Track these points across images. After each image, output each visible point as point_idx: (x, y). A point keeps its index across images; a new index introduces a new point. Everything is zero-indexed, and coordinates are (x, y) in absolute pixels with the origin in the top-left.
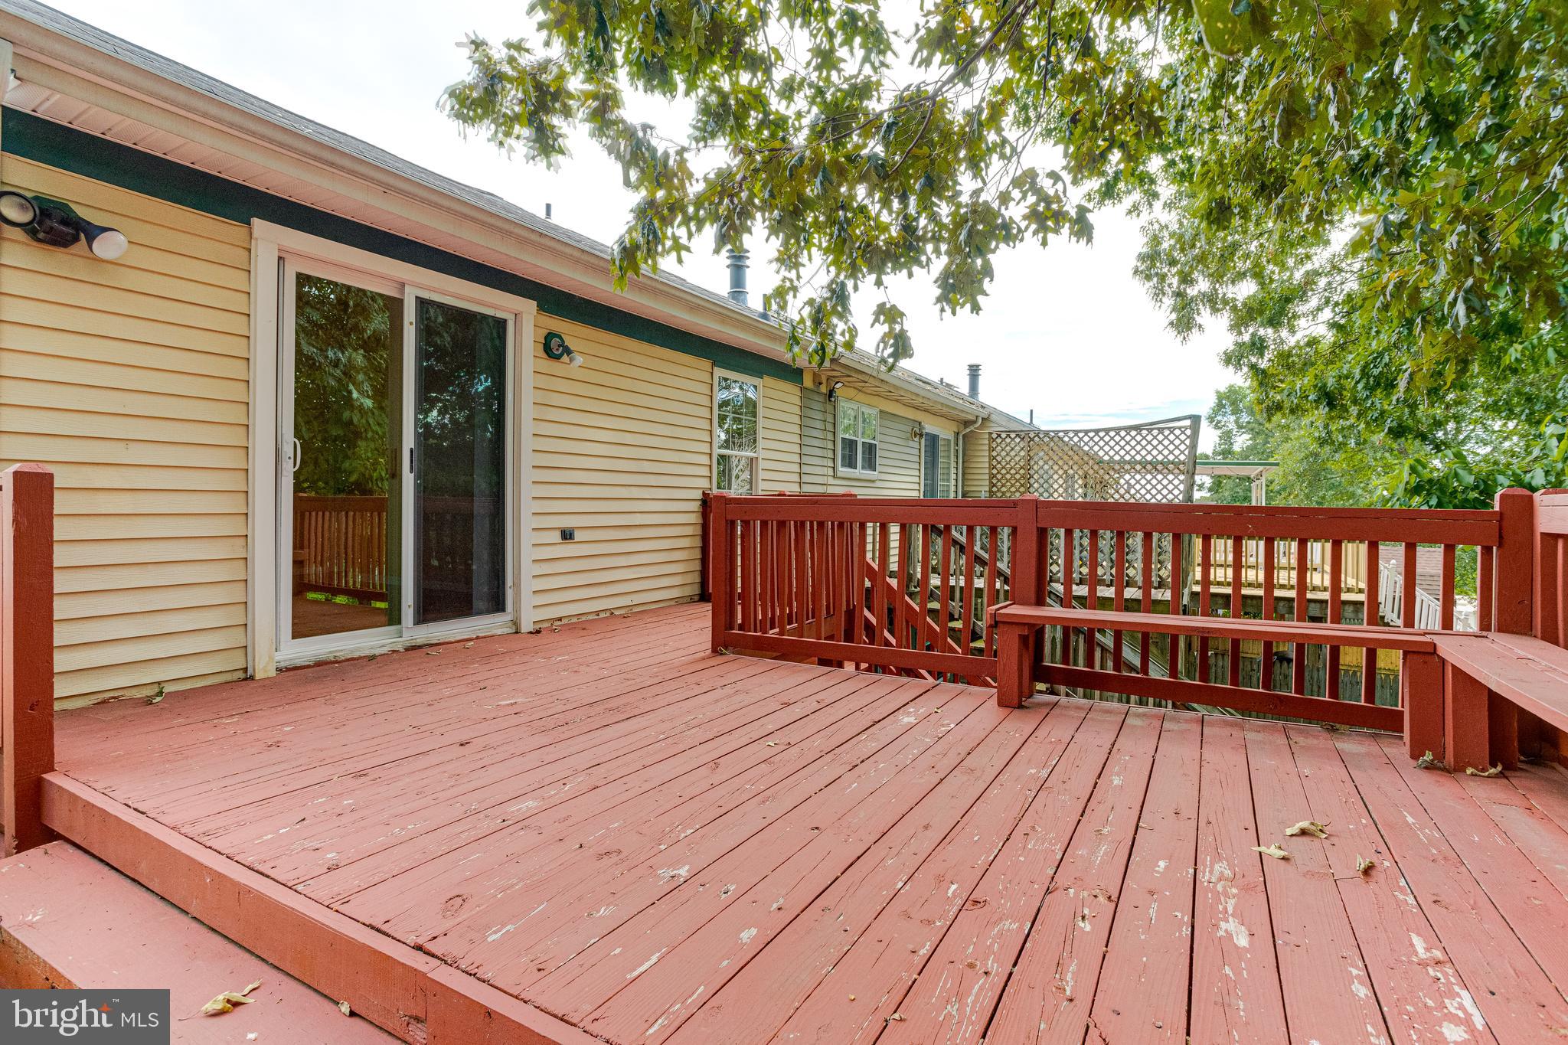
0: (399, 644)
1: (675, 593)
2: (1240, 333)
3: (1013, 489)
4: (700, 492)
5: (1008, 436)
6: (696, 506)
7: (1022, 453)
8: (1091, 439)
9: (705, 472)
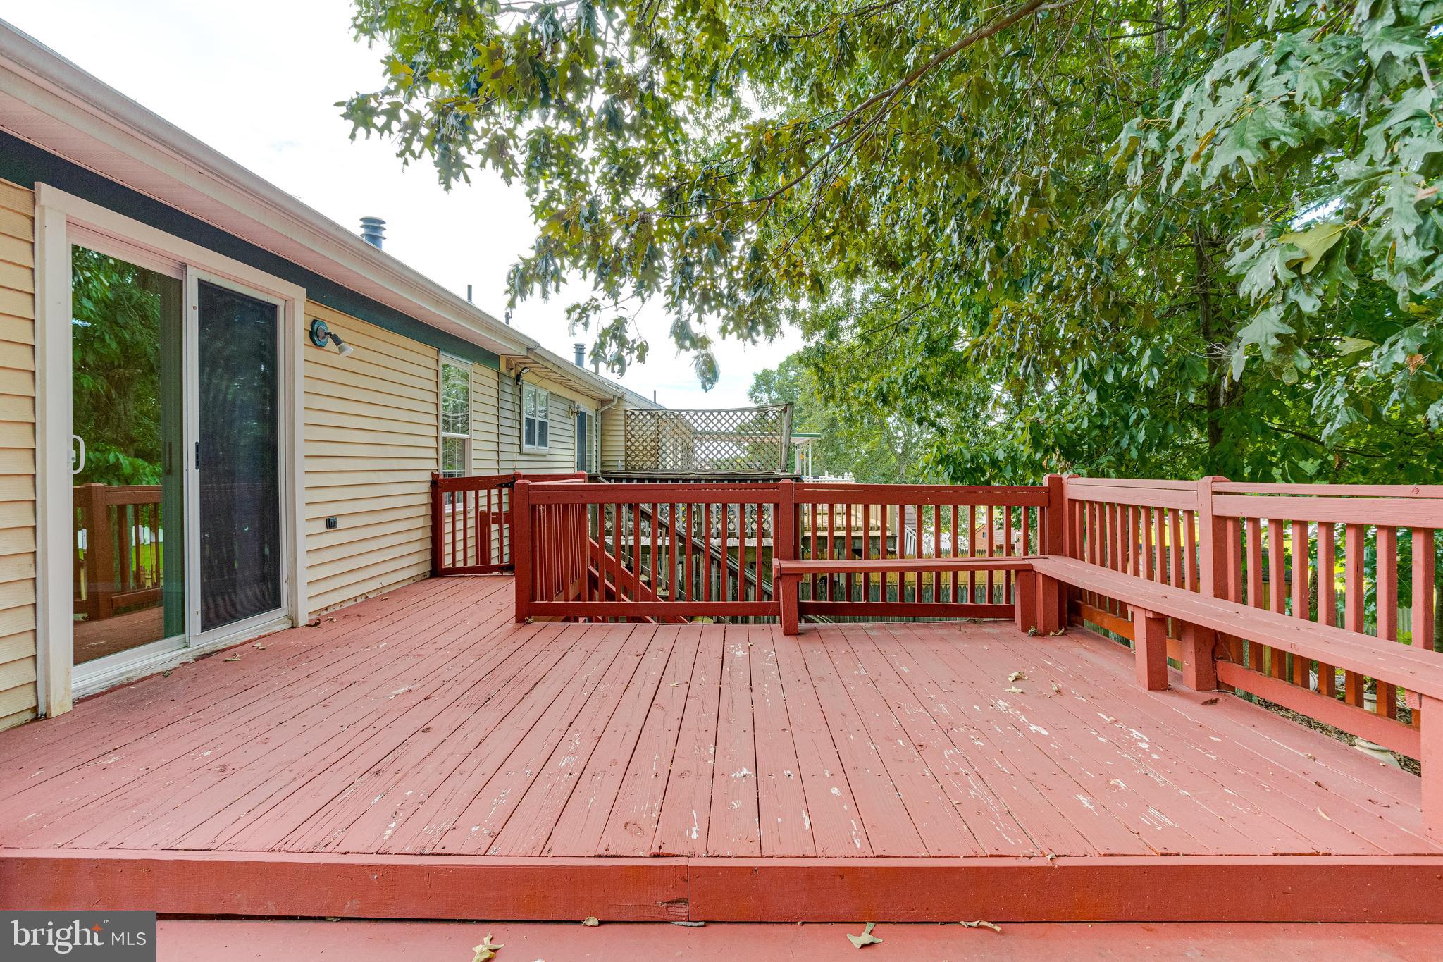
0: (188, 654)
1: (413, 572)
2: (809, 340)
3: (645, 459)
4: (429, 474)
5: (641, 414)
6: (426, 487)
7: (653, 428)
8: (708, 417)
9: (432, 454)
